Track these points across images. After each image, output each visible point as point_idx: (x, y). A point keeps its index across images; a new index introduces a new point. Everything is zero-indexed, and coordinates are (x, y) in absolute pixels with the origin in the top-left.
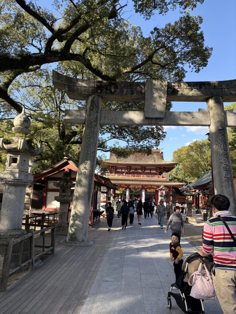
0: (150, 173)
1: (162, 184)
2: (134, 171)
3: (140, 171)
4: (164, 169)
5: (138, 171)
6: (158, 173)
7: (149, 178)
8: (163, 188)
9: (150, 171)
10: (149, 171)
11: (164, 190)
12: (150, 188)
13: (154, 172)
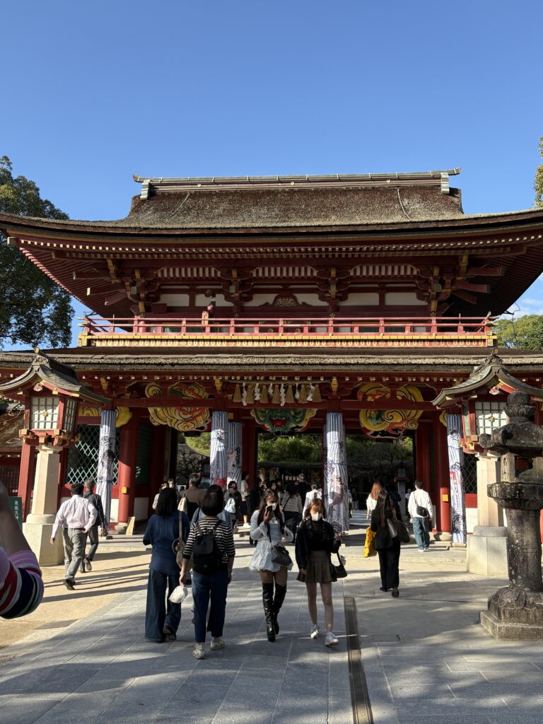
0: (382, 310)
1: (474, 362)
2: (270, 298)
3: (313, 300)
4: (473, 273)
5: (302, 298)
6: (434, 305)
7: (371, 336)
8: (495, 380)
9: (382, 299)
10: (372, 299)
11: (503, 396)
12: (381, 408)
13: (410, 299)
